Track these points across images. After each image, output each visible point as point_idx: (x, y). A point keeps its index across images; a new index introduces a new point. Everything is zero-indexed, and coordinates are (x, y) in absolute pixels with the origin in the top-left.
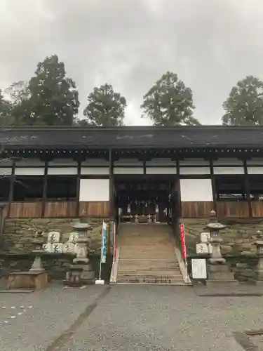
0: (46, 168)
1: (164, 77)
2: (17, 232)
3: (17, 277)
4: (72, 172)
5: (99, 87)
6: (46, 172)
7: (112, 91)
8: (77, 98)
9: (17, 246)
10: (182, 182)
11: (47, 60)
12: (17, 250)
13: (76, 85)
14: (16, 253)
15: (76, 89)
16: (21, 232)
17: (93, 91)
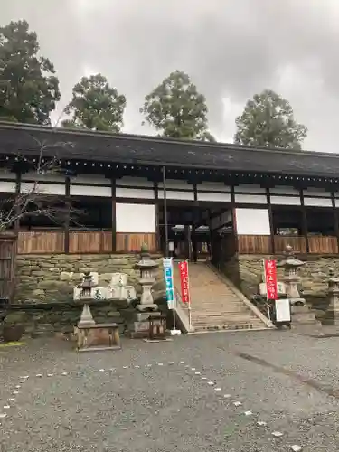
0: (68, 185)
1: (172, 77)
2: (34, 273)
3: (90, 332)
4: (105, 192)
5: (89, 77)
6: (68, 190)
7: (107, 86)
8: (56, 88)
9: (37, 292)
10: (238, 211)
11: (12, 26)
12: (37, 297)
13: (55, 69)
14: (36, 302)
15: (55, 75)
16: (41, 273)
17: (80, 82)
